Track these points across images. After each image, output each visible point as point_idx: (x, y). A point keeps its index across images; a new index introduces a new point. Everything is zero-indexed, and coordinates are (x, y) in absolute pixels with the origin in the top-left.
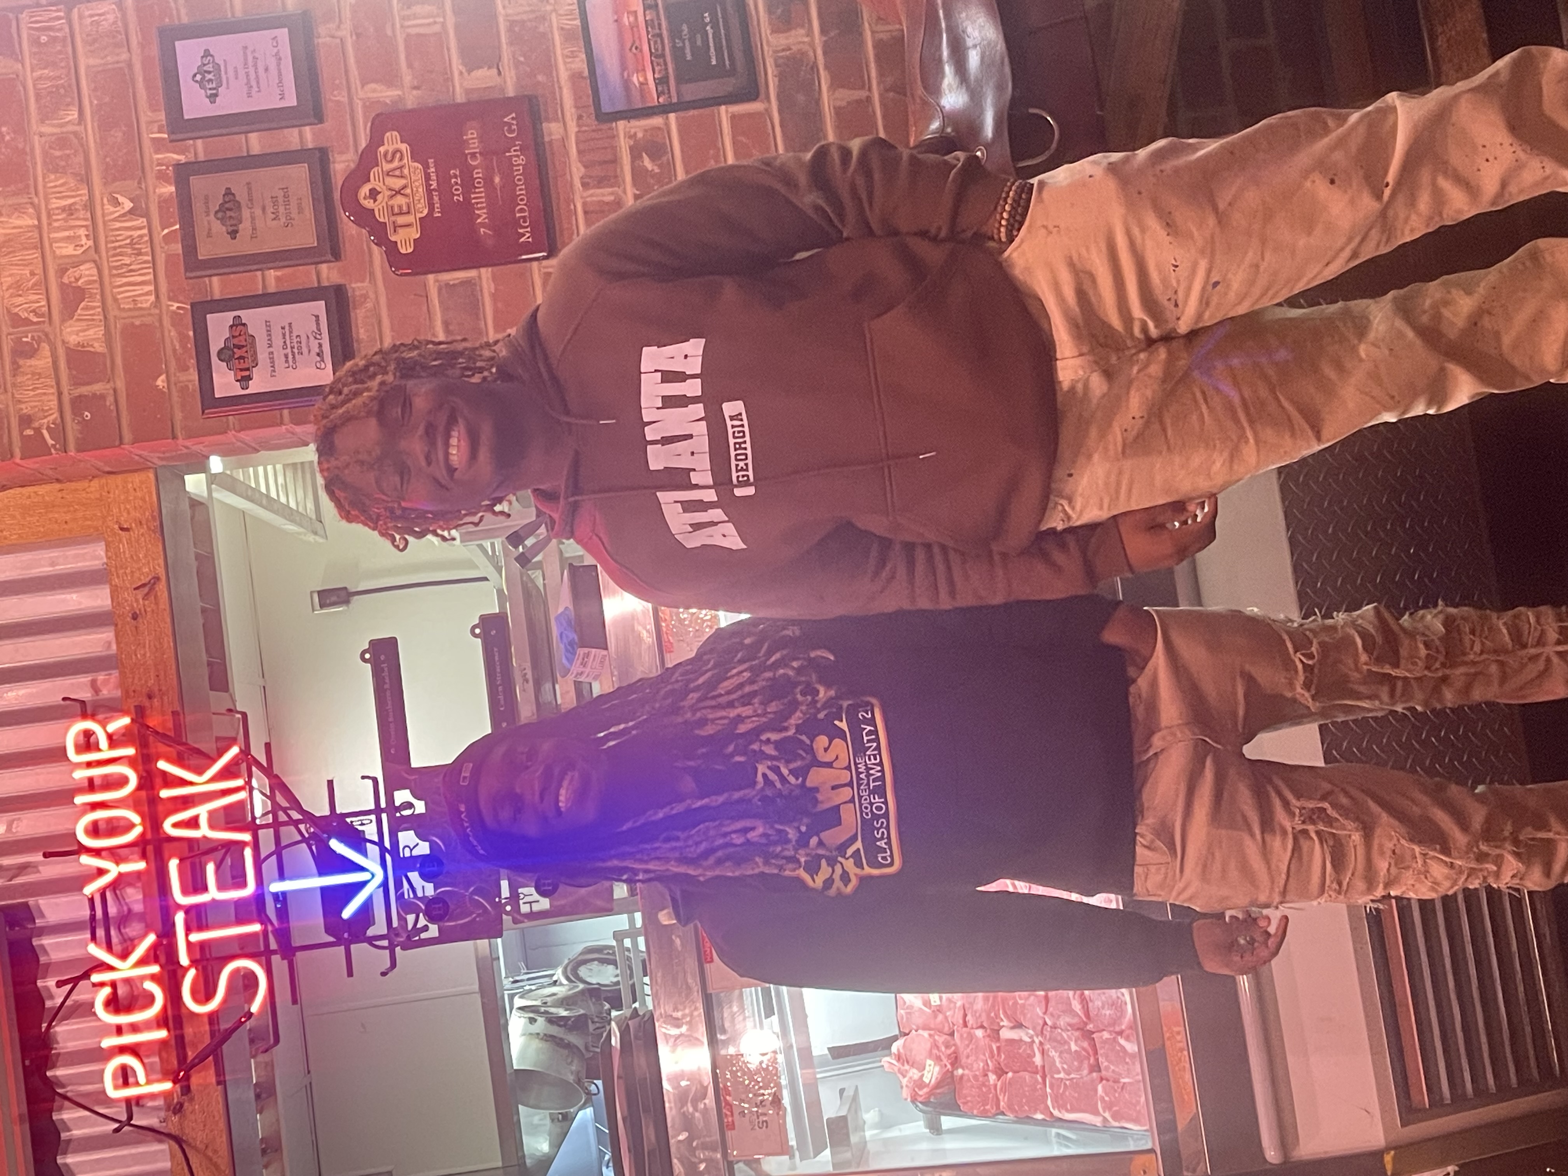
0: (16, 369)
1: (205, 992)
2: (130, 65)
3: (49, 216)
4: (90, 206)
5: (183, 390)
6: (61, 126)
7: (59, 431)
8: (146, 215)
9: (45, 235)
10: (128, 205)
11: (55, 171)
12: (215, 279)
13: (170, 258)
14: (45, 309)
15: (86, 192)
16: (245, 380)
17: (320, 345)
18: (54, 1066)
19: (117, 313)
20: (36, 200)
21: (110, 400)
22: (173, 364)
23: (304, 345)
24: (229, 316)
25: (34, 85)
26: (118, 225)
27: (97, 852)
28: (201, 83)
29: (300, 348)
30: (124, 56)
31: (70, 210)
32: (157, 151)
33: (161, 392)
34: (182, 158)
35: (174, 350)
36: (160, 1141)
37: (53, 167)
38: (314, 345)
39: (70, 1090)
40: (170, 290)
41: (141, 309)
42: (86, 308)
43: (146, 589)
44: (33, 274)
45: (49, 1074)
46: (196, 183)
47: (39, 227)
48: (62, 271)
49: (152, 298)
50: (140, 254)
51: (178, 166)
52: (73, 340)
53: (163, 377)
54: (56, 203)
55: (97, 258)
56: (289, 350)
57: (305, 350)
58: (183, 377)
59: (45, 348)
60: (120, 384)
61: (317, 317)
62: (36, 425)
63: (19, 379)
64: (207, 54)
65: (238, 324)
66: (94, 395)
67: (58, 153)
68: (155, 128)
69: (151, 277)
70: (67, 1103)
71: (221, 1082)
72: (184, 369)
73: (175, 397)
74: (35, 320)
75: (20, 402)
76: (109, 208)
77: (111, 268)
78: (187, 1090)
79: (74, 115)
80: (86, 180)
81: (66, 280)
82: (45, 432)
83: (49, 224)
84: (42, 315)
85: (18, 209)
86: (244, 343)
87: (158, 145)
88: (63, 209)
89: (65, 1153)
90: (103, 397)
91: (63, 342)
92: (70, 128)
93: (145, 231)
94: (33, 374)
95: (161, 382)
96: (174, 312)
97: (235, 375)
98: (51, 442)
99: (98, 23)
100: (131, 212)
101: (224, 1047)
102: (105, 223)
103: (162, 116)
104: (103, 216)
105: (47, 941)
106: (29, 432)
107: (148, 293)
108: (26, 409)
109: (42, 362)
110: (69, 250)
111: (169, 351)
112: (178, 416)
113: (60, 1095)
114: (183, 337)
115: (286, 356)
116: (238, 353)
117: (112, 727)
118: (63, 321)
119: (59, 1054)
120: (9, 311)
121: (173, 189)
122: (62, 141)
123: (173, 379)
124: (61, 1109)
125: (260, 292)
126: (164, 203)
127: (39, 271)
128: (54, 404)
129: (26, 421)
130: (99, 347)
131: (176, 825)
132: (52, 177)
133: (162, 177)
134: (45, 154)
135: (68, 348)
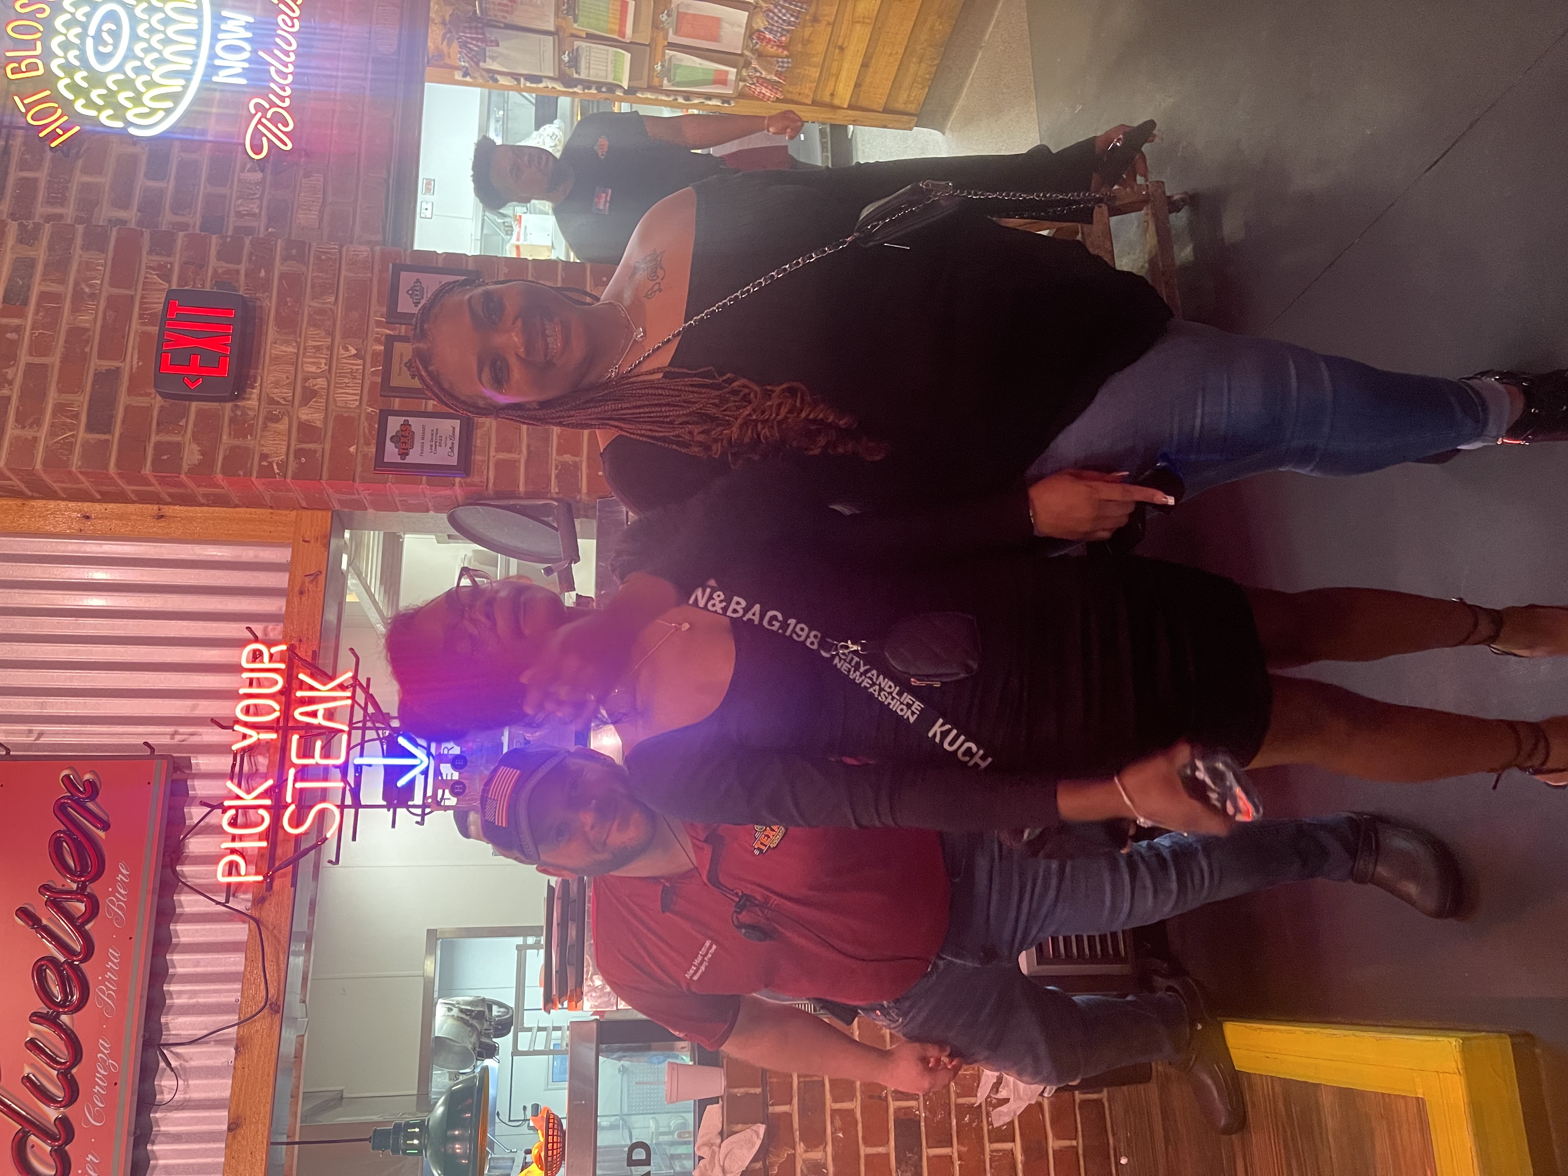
0: (265, 427)
1: (297, 821)
2: (371, 281)
3: (305, 349)
4: (331, 348)
5: (365, 456)
6: (323, 303)
7: (283, 466)
8: (363, 358)
9: (300, 360)
10: (354, 352)
11: (315, 326)
12: (397, 400)
13: (373, 385)
14: (291, 398)
15: (330, 340)
16: (404, 454)
17: (453, 443)
18: (183, 864)
19: (334, 408)
20: (299, 340)
21: (319, 454)
22: (362, 441)
23: (443, 442)
24: (402, 419)
25: (312, 280)
26: (345, 361)
27: (246, 724)
28: (411, 295)
29: (440, 443)
30: (369, 275)
31: (318, 348)
32: (377, 327)
33: (351, 454)
34: (391, 333)
35: (364, 433)
36: (244, 922)
37: (313, 323)
38: (449, 445)
39: (191, 882)
40: (368, 402)
41: (349, 408)
42: (316, 402)
43: (312, 577)
44: (287, 378)
45: (178, 868)
46: (397, 345)
47: (297, 354)
48: (306, 379)
49: (357, 403)
50: (355, 378)
51: (388, 336)
52: (304, 417)
53: (355, 447)
54: (310, 343)
55: (328, 376)
56: (434, 443)
57: (443, 444)
58: (366, 449)
59: (286, 420)
60: (328, 447)
61: (454, 428)
62: (270, 460)
63: (266, 433)
64: (418, 281)
65: (406, 424)
66: (310, 450)
67: (318, 317)
68: (379, 314)
69: (359, 392)
70: (186, 889)
71: (294, 884)
72: (367, 444)
73: (359, 457)
74: (283, 403)
75: (263, 446)
76: (342, 351)
77: (336, 383)
78: (270, 887)
79: (332, 299)
80: (332, 335)
81: (307, 384)
82: (275, 467)
83: (304, 354)
84: (289, 401)
85: (287, 343)
86: (407, 434)
87: (379, 324)
88: (314, 347)
89: (176, 922)
90: (315, 451)
91: (298, 418)
92: (329, 306)
93: (361, 367)
94: (275, 432)
95: (352, 449)
96: (369, 413)
97: (399, 451)
98: (277, 471)
99: (357, 255)
100: (355, 355)
101: (301, 860)
102: (338, 359)
103: (384, 310)
104: (338, 354)
105: (197, 783)
106: (265, 463)
107: (356, 400)
108: (266, 451)
109: (283, 426)
110: (313, 369)
111: (361, 431)
112: (359, 469)
113: (183, 882)
114: (371, 426)
115: (431, 446)
116: (403, 440)
117: (274, 650)
118: (300, 406)
119: (187, 856)
120: (268, 395)
121: (382, 348)
122: (322, 312)
123: (360, 449)
124: (179, 893)
125: (423, 410)
126: (375, 354)
127: (292, 377)
128: (284, 450)
129: (264, 457)
130: (319, 424)
131: (302, 714)
132: (311, 329)
133: (377, 341)
134: (310, 315)
135: (300, 422)
